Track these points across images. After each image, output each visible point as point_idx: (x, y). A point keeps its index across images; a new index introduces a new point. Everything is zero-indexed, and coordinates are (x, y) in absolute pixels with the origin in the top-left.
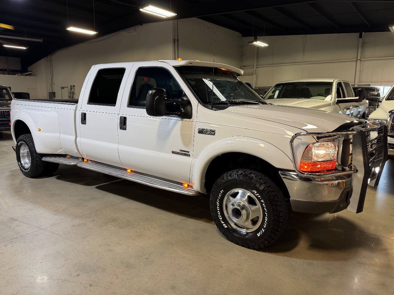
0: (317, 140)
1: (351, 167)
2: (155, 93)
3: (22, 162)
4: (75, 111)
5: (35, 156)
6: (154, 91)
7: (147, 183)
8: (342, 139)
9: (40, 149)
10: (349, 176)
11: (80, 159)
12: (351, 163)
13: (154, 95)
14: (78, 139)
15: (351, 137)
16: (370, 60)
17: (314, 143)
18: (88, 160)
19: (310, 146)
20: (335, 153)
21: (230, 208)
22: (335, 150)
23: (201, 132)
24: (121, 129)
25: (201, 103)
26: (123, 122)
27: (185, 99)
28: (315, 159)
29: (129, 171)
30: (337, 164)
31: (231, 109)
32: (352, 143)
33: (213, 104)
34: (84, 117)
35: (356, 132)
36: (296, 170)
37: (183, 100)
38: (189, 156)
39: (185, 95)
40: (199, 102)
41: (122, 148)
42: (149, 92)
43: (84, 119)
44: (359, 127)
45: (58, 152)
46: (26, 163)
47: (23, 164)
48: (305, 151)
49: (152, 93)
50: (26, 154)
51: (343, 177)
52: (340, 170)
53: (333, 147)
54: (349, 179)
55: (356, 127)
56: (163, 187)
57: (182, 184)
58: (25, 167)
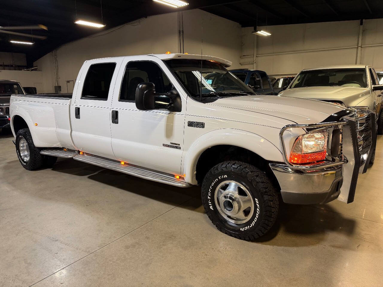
0: (306, 131)
1: (341, 157)
2: (144, 88)
3: (22, 155)
4: (70, 105)
5: (34, 150)
6: (144, 86)
7: (140, 176)
8: (332, 130)
9: (38, 142)
10: (340, 168)
11: (76, 152)
12: (342, 153)
13: (142, 90)
14: (73, 132)
15: (340, 127)
16: (371, 47)
17: (303, 135)
18: (83, 153)
19: (300, 138)
20: (325, 144)
21: (222, 199)
22: (325, 141)
23: (191, 124)
24: (113, 122)
25: (190, 96)
26: (115, 116)
27: (174, 92)
28: (305, 150)
29: (123, 163)
30: (327, 154)
31: (220, 101)
32: (341, 133)
33: (202, 97)
34: (78, 111)
35: (346, 122)
36: (286, 162)
37: (172, 93)
38: (180, 149)
39: (174, 88)
40: (188, 95)
41: (115, 141)
42: (139, 86)
43: (78, 113)
44: (349, 117)
45: (55, 146)
46: (26, 156)
47: (23, 157)
48: (294, 143)
49: (141, 87)
50: (25, 148)
51: (333, 167)
52: (330, 161)
53: (323, 137)
54: (339, 170)
55: (345, 118)
56: (156, 180)
57: (173, 176)
58: (25, 160)
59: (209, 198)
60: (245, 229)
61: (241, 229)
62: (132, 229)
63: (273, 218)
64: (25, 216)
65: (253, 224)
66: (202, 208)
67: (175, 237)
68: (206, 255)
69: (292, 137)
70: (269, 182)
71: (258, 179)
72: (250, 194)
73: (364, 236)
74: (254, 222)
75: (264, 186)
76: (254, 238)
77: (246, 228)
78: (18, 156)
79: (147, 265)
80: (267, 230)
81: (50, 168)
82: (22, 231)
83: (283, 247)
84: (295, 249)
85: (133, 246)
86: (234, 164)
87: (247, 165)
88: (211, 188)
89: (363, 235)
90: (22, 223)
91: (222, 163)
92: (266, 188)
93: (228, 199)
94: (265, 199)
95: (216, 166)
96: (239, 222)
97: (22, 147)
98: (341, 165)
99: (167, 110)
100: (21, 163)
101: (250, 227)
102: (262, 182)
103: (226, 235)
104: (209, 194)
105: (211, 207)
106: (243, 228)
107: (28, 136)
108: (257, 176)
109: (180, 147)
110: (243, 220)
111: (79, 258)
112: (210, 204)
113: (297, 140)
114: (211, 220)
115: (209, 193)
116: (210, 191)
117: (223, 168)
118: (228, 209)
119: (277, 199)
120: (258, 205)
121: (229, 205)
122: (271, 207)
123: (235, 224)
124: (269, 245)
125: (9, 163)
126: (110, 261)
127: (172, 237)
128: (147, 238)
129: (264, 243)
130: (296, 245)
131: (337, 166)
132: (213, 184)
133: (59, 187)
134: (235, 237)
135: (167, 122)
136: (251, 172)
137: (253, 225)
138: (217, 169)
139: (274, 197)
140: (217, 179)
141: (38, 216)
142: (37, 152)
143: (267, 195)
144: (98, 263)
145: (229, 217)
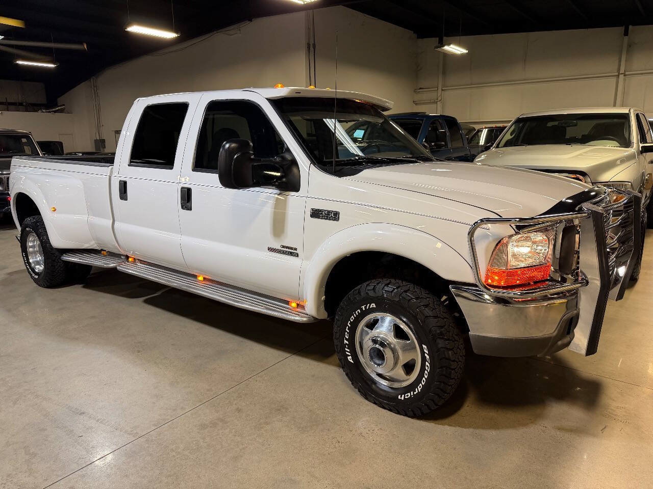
0: (516, 230)
1: (577, 274)
2: (233, 148)
3: (31, 261)
4: (110, 177)
5: (51, 254)
6: (233, 145)
7: (229, 301)
8: (561, 227)
9: (57, 241)
10: (575, 294)
11: (122, 257)
12: (578, 268)
13: (230, 152)
14: (116, 224)
15: (576, 222)
17: (511, 236)
18: (135, 259)
19: (505, 242)
20: (548, 252)
22: (549, 247)
23: (316, 214)
24: (182, 207)
25: (314, 164)
26: (186, 197)
27: (288, 157)
28: (513, 263)
29: (201, 278)
30: (553, 270)
31: (368, 173)
32: (578, 233)
33: (337, 165)
34: (123, 186)
35: (586, 214)
36: (479, 284)
37: (283, 158)
39: (288, 150)
40: (313, 162)
41: (186, 240)
42: (224, 146)
43: (123, 190)
44: (592, 205)
45: (86, 246)
46: (38, 263)
47: (33, 265)
48: (494, 250)
49: (229, 148)
50: (37, 249)
51: (562, 293)
52: (558, 282)
53: (545, 241)
54: (574, 297)
55: (586, 206)
56: (256, 309)
57: (287, 303)
58: (37, 271)
59: (346, 342)
60: (406, 397)
61: (400, 396)
62: (214, 395)
63: (454, 378)
64: (32, 370)
65: (419, 389)
66: (335, 358)
67: (287, 409)
68: (339, 442)
69: (491, 239)
70: (447, 317)
71: (427, 312)
72: (414, 337)
73: (614, 411)
74: (421, 385)
75: (438, 324)
76: (422, 413)
77: (408, 396)
78: (25, 263)
79: (236, 458)
80: (443, 400)
81: (80, 284)
82: (25, 396)
83: (471, 430)
84: (493, 433)
85: (214, 425)
86: (387, 285)
87: (411, 286)
88: (350, 326)
89: (613, 408)
90: (26, 382)
91: (367, 283)
92: (442, 327)
93: (377, 346)
94: (440, 346)
95: (359, 287)
96: (396, 385)
97: (31, 247)
98: (577, 289)
99: (274, 188)
100: (31, 275)
101: (415, 393)
102: (436, 317)
103: (375, 406)
104: (346, 336)
105: (350, 358)
106: (403, 396)
107: (39, 229)
108: (426, 306)
109: (298, 254)
110: (404, 381)
111: (120, 445)
112: (347, 353)
113: (500, 245)
114: (350, 380)
115: (346, 333)
116: (348, 331)
117: (369, 292)
118: (378, 362)
119: (462, 346)
120: (428, 357)
121: (378, 355)
122: (449, 359)
123: (390, 389)
124: (447, 426)
125: (10, 274)
126: (172, 450)
127: (281, 409)
128: (239, 410)
129: (440, 422)
130: (495, 426)
131: (569, 291)
132: (352, 319)
133: (93, 317)
134: (390, 410)
135: (275, 209)
136: (417, 298)
137: (420, 391)
138: (359, 293)
139: (456, 342)
140: (359, 310)
141: (54, 369)
142: (56, 257)
143: (443, 338)
144: (151, 455)
145: (380, 375)
